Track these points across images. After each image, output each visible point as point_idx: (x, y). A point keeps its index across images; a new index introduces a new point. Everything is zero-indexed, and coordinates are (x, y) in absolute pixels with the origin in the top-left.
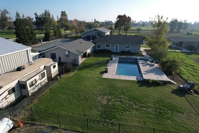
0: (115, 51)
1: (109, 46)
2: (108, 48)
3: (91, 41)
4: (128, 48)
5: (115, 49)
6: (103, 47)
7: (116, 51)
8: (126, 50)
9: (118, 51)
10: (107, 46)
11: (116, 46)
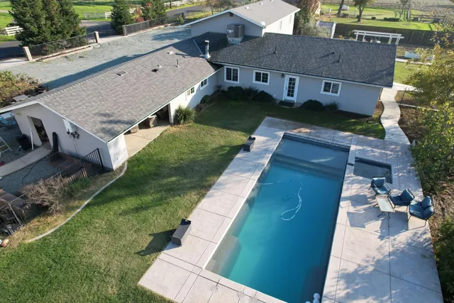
0: (285, 97)
1: (265, 80)
2: (260, 86)
3: (208, 56)
4: (330, 93)
5: (286, 92)
6: (246, 79)
7: (290, 98)
8: (325, 97)
9: (294, 99)
10: (258, 77)
11: (291, 79)
